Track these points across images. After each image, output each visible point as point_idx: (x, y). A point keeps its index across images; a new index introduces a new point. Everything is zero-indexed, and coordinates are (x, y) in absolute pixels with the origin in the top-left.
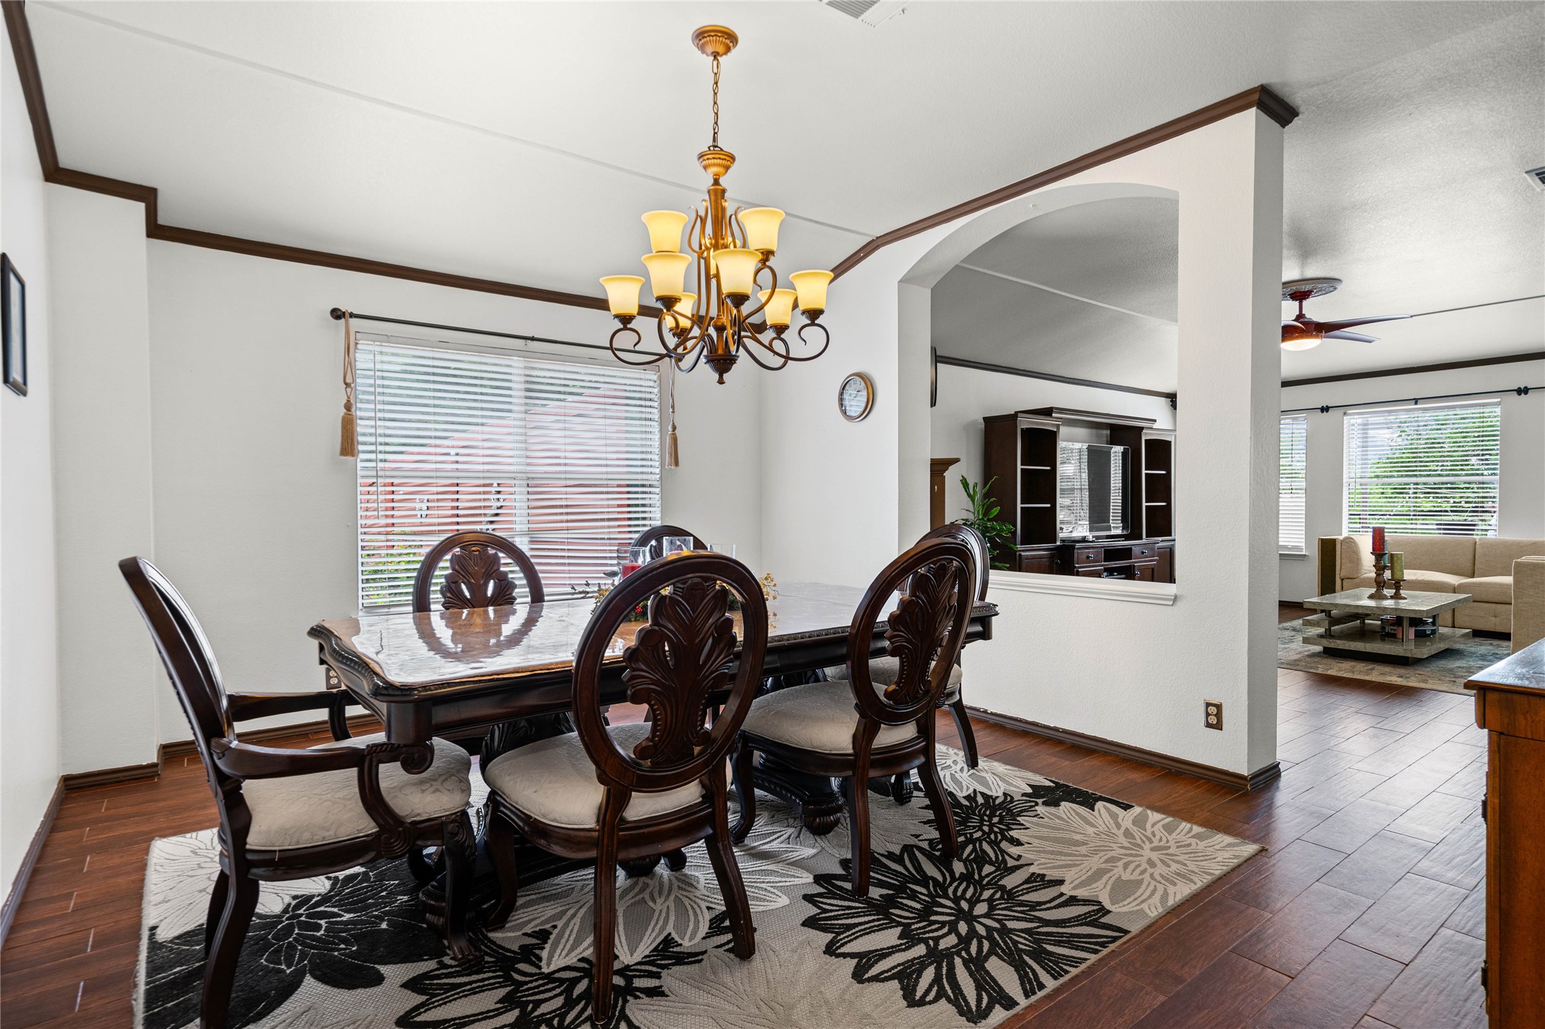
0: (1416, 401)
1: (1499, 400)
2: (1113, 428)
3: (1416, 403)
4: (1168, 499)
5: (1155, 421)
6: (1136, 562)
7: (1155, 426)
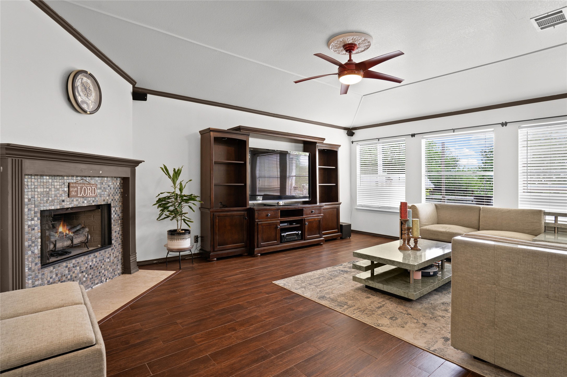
0: (454, 130)
1: (493, 129)
2: (305, 143)
3: (454, 132)
4: (336, 181)
5: (324, 139)
6: (306, 217)
7: (325, 142)
